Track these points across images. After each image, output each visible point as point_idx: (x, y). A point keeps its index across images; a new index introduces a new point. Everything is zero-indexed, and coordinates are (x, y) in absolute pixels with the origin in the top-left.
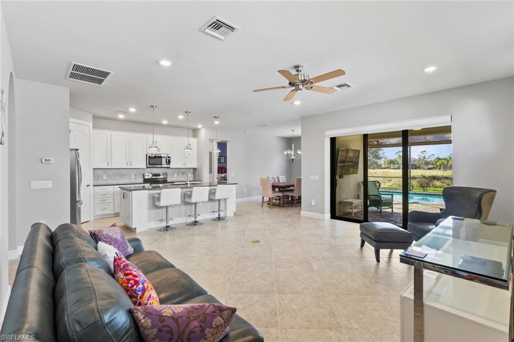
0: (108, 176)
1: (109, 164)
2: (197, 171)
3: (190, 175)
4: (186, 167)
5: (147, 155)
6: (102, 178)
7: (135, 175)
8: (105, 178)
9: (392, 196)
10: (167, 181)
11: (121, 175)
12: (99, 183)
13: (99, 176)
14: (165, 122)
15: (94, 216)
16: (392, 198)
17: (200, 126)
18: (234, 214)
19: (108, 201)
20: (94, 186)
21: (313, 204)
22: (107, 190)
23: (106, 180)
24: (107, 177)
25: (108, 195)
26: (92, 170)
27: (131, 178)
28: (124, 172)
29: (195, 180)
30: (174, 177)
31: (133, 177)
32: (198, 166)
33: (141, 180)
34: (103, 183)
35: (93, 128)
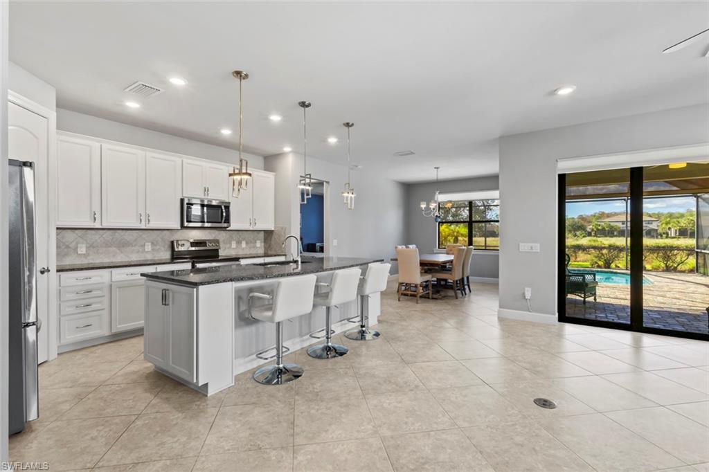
0: (91, 246)
1: (95, 219)
2: (275, 236)
3: (259, 244)
4: (255, 228)
5: (182, 200)
6: (76, 249)
7: (152, 243)
8: (82, 249)
9: (594, 276)
10: (218, 256)
11: (123, 245)
12: (69, 261)
13: (68, 247)
14: (226, 132)
15: (58, 347)
16: (595, 279)
17: (287, 149)
18: (379, 321)
19: (94, 307)
20: (58, 271)
21: (528, 295)
22: (94, 280)
23: (86, 256)
24: (87, 247)
25: (94, 293)
26: (54, 232)
27: (144, 251)
28: (128, 236)
29: (270, 253)
30: (230, 247)
31: (148, 247)
32: (275, 227)
33: (167, 255)
34: (78, 262)
35: (58, 128)
